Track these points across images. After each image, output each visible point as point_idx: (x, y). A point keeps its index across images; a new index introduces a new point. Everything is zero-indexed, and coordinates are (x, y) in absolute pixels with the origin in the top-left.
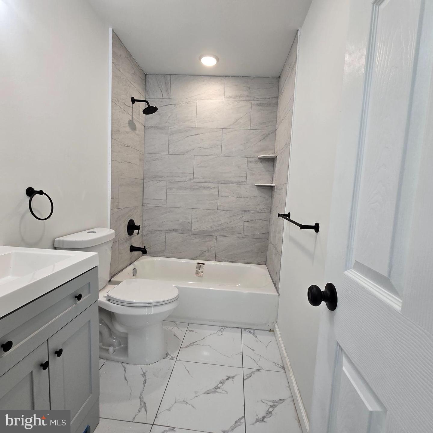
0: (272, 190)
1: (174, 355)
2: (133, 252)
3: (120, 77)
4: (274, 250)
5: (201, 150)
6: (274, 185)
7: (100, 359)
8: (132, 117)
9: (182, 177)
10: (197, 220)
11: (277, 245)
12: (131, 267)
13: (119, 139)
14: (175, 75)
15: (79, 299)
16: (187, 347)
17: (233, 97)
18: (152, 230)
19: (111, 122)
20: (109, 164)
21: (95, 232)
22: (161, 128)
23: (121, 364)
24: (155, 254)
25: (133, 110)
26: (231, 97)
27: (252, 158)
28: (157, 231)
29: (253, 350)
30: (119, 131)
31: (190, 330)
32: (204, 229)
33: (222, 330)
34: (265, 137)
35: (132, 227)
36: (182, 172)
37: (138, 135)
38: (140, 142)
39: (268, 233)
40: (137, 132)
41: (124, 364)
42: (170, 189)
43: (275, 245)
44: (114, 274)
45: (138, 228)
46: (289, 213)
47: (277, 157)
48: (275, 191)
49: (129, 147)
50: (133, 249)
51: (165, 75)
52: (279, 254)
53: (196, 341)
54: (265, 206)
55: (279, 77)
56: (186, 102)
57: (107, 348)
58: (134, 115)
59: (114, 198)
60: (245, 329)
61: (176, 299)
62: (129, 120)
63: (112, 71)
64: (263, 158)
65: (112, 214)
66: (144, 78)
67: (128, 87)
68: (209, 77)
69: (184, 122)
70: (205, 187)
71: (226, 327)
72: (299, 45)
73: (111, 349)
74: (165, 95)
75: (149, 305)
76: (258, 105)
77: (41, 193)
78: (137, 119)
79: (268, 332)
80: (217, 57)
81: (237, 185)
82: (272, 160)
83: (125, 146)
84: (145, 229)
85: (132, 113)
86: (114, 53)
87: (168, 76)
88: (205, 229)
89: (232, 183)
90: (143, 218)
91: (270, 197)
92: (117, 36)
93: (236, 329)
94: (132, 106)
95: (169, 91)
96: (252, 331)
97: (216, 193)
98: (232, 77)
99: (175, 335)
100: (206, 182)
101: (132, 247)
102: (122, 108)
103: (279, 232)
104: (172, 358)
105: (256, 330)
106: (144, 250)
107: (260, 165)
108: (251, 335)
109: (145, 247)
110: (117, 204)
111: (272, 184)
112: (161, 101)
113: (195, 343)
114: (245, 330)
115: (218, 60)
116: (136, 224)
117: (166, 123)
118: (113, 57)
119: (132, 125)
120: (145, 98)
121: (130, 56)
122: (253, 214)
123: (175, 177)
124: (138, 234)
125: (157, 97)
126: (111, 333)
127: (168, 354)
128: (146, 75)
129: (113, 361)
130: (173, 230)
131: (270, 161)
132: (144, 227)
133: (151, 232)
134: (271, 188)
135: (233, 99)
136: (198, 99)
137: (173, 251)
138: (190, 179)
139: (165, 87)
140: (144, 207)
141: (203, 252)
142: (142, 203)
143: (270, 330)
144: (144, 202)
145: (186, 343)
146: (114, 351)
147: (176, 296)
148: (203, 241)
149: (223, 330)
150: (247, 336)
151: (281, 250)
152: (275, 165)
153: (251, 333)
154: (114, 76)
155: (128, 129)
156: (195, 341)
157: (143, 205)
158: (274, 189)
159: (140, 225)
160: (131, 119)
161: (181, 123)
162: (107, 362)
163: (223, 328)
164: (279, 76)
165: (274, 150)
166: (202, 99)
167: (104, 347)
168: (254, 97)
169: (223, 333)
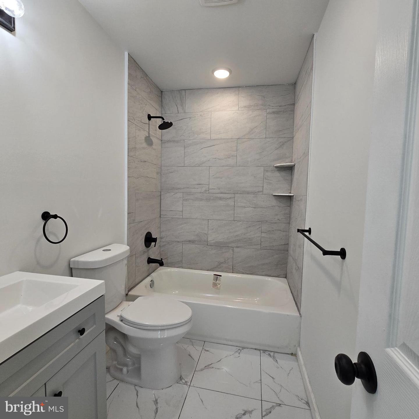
0: (291, 200)
1: (188, 380)
2: (151, 264)
3: (136, 97)
4: (294, 264)
5: (216, 161)
6: (293, 195)
7: (114, 379)
8: (149, 133)
9: (197, 189)
10: (213, 231)
11: (297, 260)
12: (149, 279)
13: (135, 155)
14: (190, 89)
15: (82, 334)
16: (202, 370)
17: (248, 107)
18: (169, 241)
19: (127, 140)
20: (126, 180)
21: (110, 250)
22: (177, 142)
23: (134, 388)
24: (172, 265)
25: (149, 126)
26: (245, 107)
27: (269, 167)
28: (174, 242)
29: (273, 378)
30: (135, 148)
31: (205, 350)
32: (220, 241)
33: (239, 351)
34: (282, 145)
35: (149, 240)
36: (197, 183)
37: (154, 149)
38: (157, 156)
39: (288, 244)
40: (154, 147)
41: (137, 387)
42: (186, 200)
43: (296, 259)
44: (131, 287)
45: (155, 240)
46: (310, 229)
47: (295, 165)
48: (294, 201)
49: (146, 162)
50: (150, 261)
51: (180, 91)
52: (300, 270)
53: (212, 364)
54: (283, 216)
55: (295, 84)
56: (201, 115)
57: (121, 367)
58: (150, 131)
59: (130, 213)
60: (265, 351)
61: (189, 321)
62: (145, 136)
63: (128, 92)
64: (280, 167)
65: (129, 229)
66: (161, 95)
67: (145, 106)
68: (222, 89)
69: (199, 135)
70: (220, 198)
71: (244, 348)
72: (315, 50)
73: (125, 370)
74: (180, 110)
75: (162, 328)
76: (274, 113)
77: (55, 217)
78: (154, 135)
79: (290, 356)
80: (230, 69)
81: (253, 195)
82: (290, 169)
83: (141, 162)
84: (162, 240)
85: (149, 129)
86: (130, 75)
87: (183, 91)
88: (222, 240)
89: (248, 193)
90: (160, 229)
91: (288, 207)
92: (133, 59)
93: (255, 350)
94: (148, 122)
95: (184, 105)
96: (272, 354)
97: (233, 204)
98: (246, 87)
99: (190, 355)
100: (222, 193)
101: (149, 258)
102: (139, 125)
103: (300, 246)
104: (186, 383)
105: (276, 353)
106: (160, 262)
107: (277, 174)
108: (271, 359)
109: (162, 259)
110: (134, 218)
111: (290, 193)
112: (176, 115)
113: (210, 366)
114: (264, 353)
115: (230, 72)
116: (154, 236)
117: (182, 136)
118: (128, 79)
119: (148, 141)
120: (162, 113)
121: (146, 75)
122: (271, 224)
123: (191, 188)
124: (155, 246)
125: (173, 112)
126: (125, 352)
127: (182, 377)
128: (162, 92)
129: (127, 383)
130: (190, 241)
131: (288, 169)
132: (161, 238)
133: (169, 243)
134: (290, 198)
135: (247, 109)
136: (213, 111)
137: (190, 262)
138: (206, 190)
139: (180, 101)
140: (161, 219)
141: (220, 263)
142: (159, 215)
143: (292, 353)
144: (161, 214)
145: (201, 366)
146: (128, 372)
147: (188, 318)
148: (219, 252)
149: (241, 351)
150: (266, 360)
151: (302, 267)
152: (293, 173)
153: (271, 356)
154: (130, 96)
155: (145, 145)
156: (210, 364)
157: (160, 217)
158: (293, 199)
159: (157, 238)
160: (148, 135)
161: (196, 135)
162: (121, 384)
163: (241, 349)
164: (295, 82)
165: (292, 158)
166: (217, 110)
167: (119, 367)
168: (269, 105)
169: (241, 355)
